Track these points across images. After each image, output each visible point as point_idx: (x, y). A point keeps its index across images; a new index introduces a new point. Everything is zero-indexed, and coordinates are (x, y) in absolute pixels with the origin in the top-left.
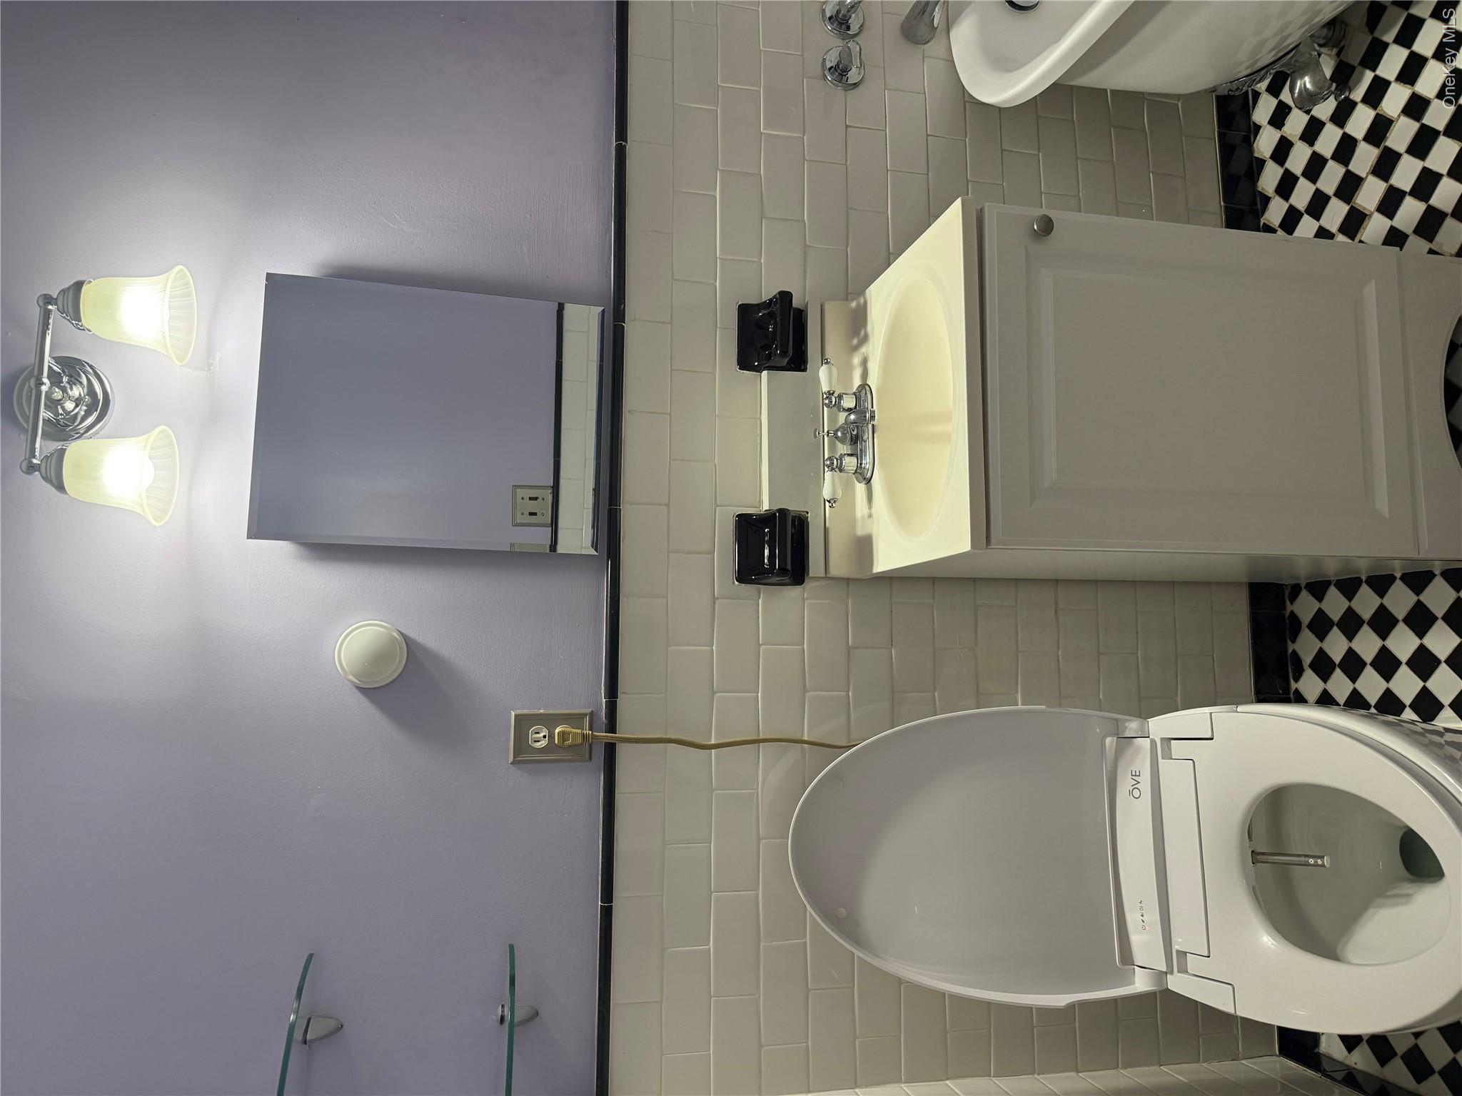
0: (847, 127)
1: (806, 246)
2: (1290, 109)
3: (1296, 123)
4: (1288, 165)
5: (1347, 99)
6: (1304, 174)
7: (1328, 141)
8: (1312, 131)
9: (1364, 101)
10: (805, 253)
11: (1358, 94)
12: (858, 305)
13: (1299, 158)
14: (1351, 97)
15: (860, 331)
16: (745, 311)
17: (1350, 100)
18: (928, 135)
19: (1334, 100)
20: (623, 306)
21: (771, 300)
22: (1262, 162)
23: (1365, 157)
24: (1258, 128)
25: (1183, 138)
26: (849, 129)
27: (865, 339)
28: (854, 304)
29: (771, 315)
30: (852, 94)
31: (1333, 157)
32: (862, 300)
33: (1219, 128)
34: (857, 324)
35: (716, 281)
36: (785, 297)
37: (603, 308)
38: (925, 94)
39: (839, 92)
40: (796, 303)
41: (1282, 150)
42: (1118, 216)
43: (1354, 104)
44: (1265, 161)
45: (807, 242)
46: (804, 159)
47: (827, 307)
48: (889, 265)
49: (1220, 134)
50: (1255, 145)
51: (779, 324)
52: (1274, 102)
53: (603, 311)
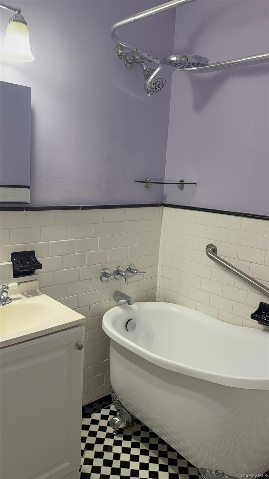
0: (90, 279)
1: (55, 271)
2: (107, 420)
3: (103, 423)
4: (92, 426)
5: (114, 435)
6: (90, 432)
7: (101, 435)
8: (103, 429)
9: (115, 441)
10: (52, 271)
11: (116, 438)
12: (38, 292)
13: (94, 428)
14: (115, 436)
15: (29, 295)
16: (32, 253)
17: (114, 436)
18: (90, 305)
19: (113, 431)
20: (31, 210)
21: (38, 262)
22: (90, 417)
23: (99, 448)
24: (99, 412)
25: (95, 389)
26: (89, 280)
27: (28, 297)
28: (38, 291)
29: (33, 263)
30: (99, 279)
31: (97, 438)
32: (40, 293)
33: (98, 400)
34: (32, 293)
35: (42, 242)
36: (40, 266)
37: (29, 202)
38: (101, 302)
39: (100, 275)
40: (37, 271)
41: (95, 422)
42: (84, 369)
43: (113, 438)
44: (91, 418)
45: (56, 272)
46: (80, 267)
47: (36, 281)
48: (55, 300)
49: (97, 400)
50: (94, 413)
51: (30, 265)
52: (108, 414)
53: (29, 203)
